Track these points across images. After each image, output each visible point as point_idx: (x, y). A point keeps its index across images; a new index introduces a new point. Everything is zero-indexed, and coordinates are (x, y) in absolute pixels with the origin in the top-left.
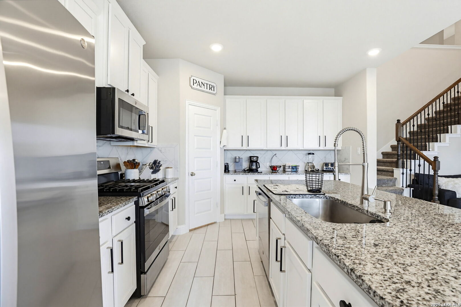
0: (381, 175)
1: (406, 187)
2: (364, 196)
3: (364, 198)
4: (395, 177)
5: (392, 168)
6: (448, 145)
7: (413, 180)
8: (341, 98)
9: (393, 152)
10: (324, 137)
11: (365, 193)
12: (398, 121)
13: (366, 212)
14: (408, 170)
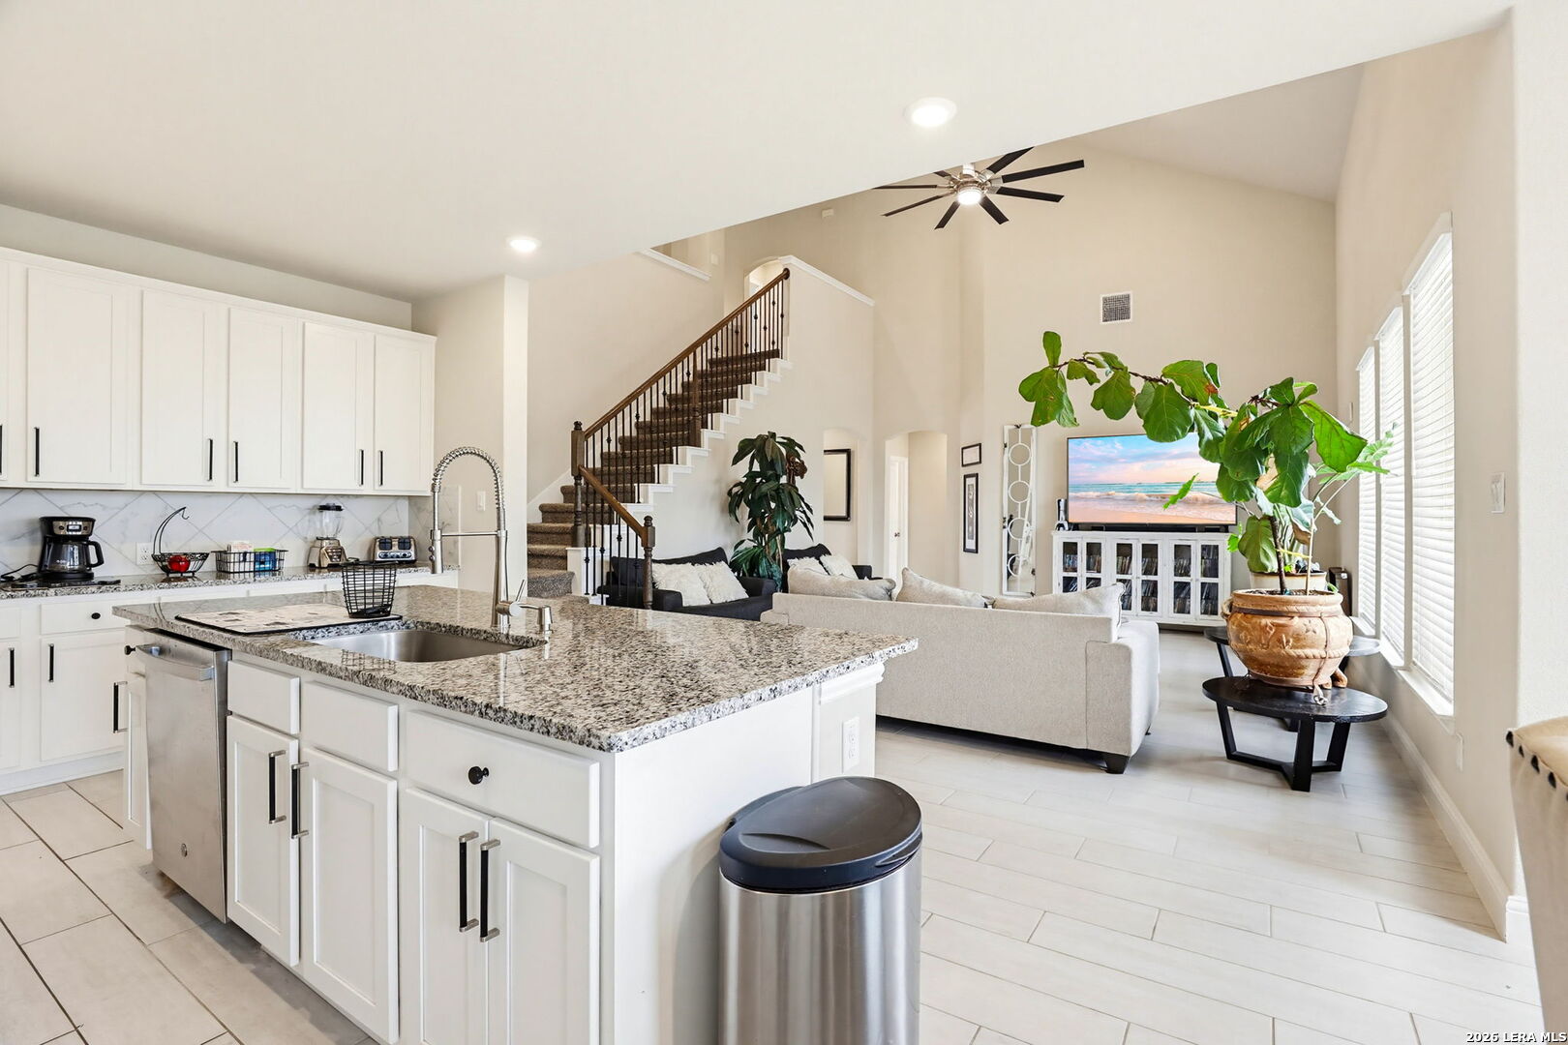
0: (539, 566)
1: (594, 594)
2: (500, 605)
3: (500, 610)
4: (570, 569)
5: (562, 547)
6: (671, 490)
7: (608, 573)
8: (433, 339)
9: (567, 505)
10: (378, 455)
11: (503, 597)
12: (578, 425)
13: (504, 640)
14: (598, 549)
